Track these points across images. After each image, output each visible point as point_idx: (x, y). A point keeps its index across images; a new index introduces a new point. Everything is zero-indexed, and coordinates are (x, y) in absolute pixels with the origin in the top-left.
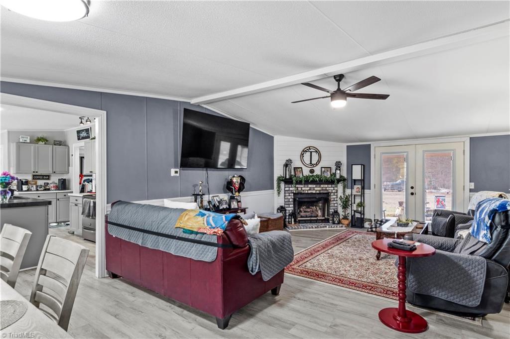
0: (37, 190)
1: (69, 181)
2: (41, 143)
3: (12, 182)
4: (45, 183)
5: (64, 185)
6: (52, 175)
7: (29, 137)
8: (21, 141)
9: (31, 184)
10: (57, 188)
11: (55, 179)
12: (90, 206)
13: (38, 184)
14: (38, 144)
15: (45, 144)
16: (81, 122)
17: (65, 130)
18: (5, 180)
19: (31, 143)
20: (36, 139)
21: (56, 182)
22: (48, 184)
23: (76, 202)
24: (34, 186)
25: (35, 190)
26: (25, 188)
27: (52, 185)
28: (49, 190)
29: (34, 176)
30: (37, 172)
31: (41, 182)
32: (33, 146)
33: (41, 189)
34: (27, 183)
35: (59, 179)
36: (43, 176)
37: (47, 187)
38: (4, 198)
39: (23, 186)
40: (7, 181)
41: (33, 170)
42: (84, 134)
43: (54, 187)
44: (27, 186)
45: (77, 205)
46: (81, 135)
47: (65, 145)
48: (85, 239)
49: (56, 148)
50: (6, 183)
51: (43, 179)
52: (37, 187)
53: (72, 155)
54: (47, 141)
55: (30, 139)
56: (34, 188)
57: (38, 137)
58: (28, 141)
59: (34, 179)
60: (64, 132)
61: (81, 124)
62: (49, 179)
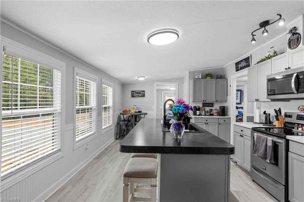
0: (205, 115)
1: (227, 108)
2: (208, 78)
3: (186, 112)
4: (210, 109)
5: (223, 111)
6: (215, 103)
7: (201, 74)
8: (196, 77)
9: (202, 110)
10: (219, 114)
11: (217, 107)
12: (266, 145)
13: (206, 110)
14: (206, 79)
15: (211, 78)
16: (254, 39)
17: (224, 67)
18: (179, 109)
19: (202, 78)
20: (205, 75)
21: (217, 109)
22: (212, 110)
23: (241, 132)
24: (204, 112)
25: (204, 114)
26: (198, 113)
27: (215, 111)
28: (212, 115)
29: (203, 104)
30: (205, 101)
31: (207, 109)
32: (203, 80)
33: (208, 114)
34: (199, 109)
35: (220, 107)
36: (209, 104)
37: (212, 113)
38: (178, 133)
39: (197, 112)
40: (180, 111)
41: (203, 99)
42: (243, 64)
43: (216, 113)
44: (199, 111)
45: (242, 136)
46: (240, 66)
47: (224, 78)
48: (253, 181)
49: (218, 81)
50: (180, 113)
51: (209, 106)
52: (205, 112)
53: (230, 86)
54: (212, 76)
55: (201, 76)
56: (203, 113)
57: (206, 74)
58: (200, 77)
59: (203, 106)
60: (223, 68)
61: (254, 42)
62: (212, 106)
